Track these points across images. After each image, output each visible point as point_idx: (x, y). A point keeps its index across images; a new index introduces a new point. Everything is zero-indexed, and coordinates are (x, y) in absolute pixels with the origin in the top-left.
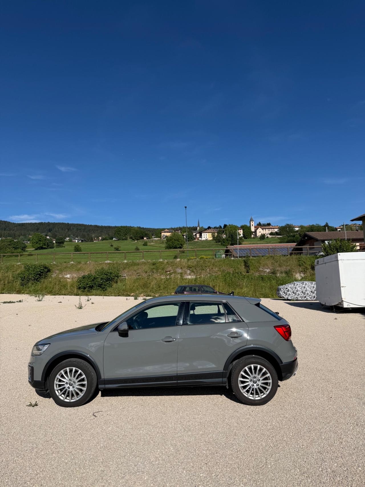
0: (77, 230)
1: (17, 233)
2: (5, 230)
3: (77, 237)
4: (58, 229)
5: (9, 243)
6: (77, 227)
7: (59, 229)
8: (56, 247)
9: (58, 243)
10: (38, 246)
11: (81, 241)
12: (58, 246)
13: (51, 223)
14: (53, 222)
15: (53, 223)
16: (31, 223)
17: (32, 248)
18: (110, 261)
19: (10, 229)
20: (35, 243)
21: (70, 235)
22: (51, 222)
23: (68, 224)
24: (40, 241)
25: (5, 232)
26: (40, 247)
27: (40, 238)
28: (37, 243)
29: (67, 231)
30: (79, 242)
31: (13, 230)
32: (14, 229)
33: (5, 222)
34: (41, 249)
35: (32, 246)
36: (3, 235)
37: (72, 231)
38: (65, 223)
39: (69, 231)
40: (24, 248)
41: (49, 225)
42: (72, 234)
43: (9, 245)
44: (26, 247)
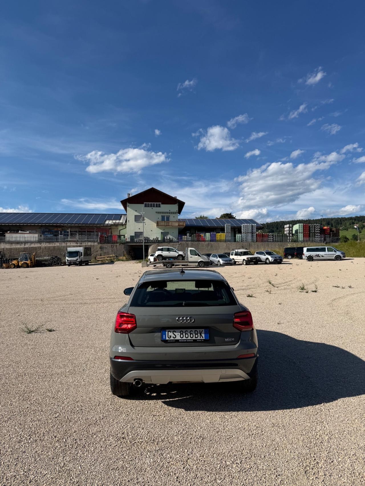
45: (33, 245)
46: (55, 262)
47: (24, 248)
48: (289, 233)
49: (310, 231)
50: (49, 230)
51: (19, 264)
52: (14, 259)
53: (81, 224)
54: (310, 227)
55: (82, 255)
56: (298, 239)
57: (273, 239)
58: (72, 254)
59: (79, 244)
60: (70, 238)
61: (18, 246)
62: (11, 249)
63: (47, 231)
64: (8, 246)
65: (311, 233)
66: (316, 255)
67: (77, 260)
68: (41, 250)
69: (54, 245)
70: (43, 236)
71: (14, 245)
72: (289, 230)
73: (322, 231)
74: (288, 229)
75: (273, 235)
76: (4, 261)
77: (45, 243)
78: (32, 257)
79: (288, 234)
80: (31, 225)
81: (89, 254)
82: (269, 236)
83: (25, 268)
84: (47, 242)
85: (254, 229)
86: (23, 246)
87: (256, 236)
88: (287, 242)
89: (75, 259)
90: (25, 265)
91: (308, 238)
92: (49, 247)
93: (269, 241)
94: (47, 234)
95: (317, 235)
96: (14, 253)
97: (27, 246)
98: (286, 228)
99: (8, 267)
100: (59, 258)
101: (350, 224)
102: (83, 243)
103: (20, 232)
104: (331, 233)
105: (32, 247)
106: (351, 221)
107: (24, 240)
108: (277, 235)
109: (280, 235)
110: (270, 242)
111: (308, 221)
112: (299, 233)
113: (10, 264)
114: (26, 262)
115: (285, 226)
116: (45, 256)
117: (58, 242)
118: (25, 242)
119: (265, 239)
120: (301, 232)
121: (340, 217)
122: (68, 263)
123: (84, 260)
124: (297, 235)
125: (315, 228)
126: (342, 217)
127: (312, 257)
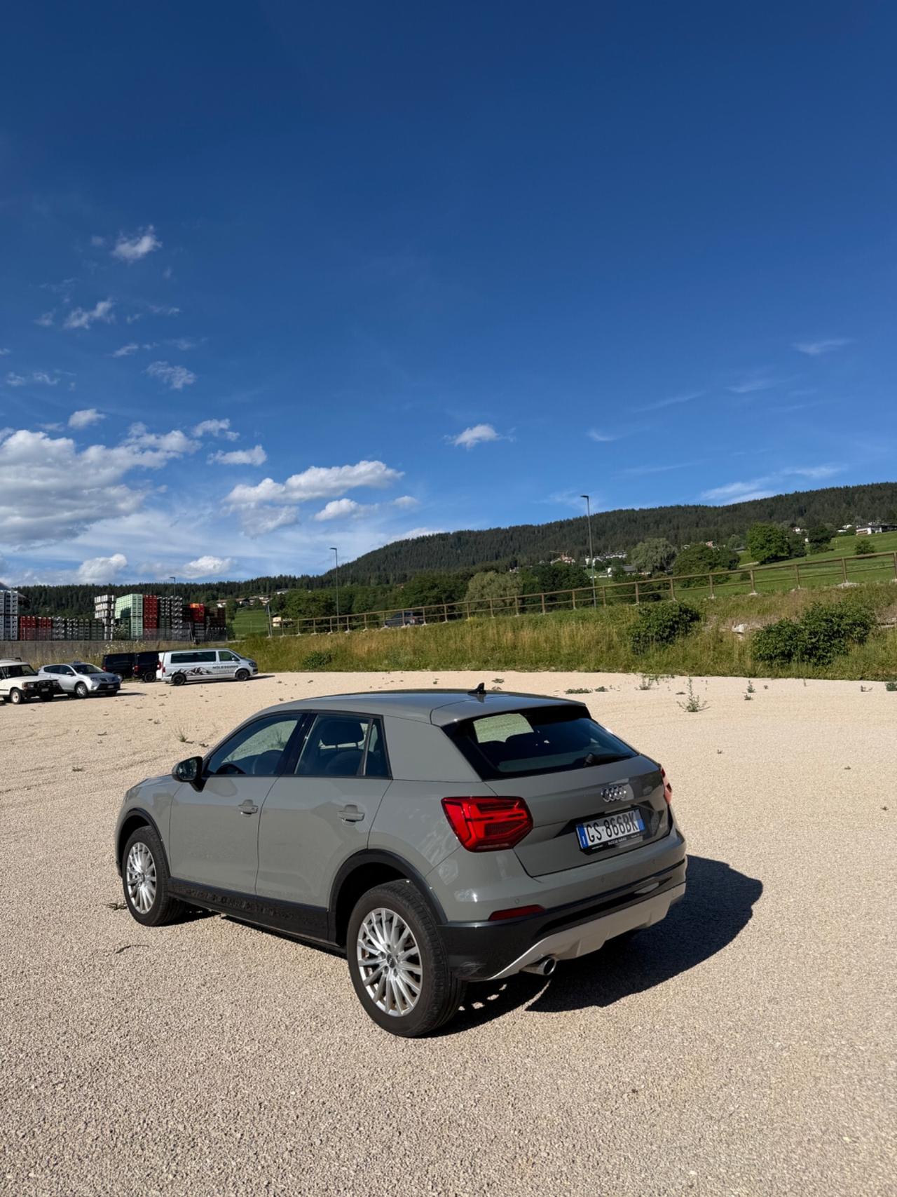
0: (873, 500)
1: (725, 529)
2: (697, 526)
3: (873, 519)
4: (821, 507)
5: (699, 556)
6: (871, 492)
7: (823, 506)
8: (811, 551)
9: (816, 541)
10: (766, 554)
11: (881, 530)
12: (817, 550)
13: (804, 494)
14: (808, 490)
15: (807, 492)
16: (755, 501)
17: (753, 562)
18: (851, 584)
19: (708, 523)
20: (759, 549)
21: (853, 516)
22: (801, 491)
23: (847, 488)
24: (769, 541)
25: (698, 531)
26: (771, 557)
27: (770, 536)
28: (762, 548)
29: (846, 508)
30: (876, 531)
31: (715, 524)
32: (718, 521)
33: (696, 508)
34: (773, 562)
35: (752, 556)
36: (693, 537)
37: (858, 506)
38: (837, 488)
39: (850, 506)
40: (733, 564)
41: (798, 500)
42: (858, 515)
43: (700, 559)
44: (739, 559)
48: (108, 618)
49: (159, 612)
54: (159, 604)
56: (130, 633)
57: (65, 634)
65: (163, 617)
66: (194, 671)
72: (109, 610)
73: (189, 614)
74: (105, 606)
75: (65, 622)
79: (105, 620)
82: (54, 625)
85: (11, 604)
87: (16, 624)
88: (103, 639)
91: (155, 630)
93: (55, 636)
95: (176, 624)
98: (99, 603)
101: (208, 600)
104: (208, 617)
106: (209, 592)
108: (78, 623)
109: (84, 622)
110: (58, 639)
111: (108, 589)
112: (134, 617)
115: (98, 599)
119: (43, 631)
120: (137, 614)
121: (185, 583)
124: (128, 621)
125: (171, 605)
126: (189, 582)
127: (184, 676)
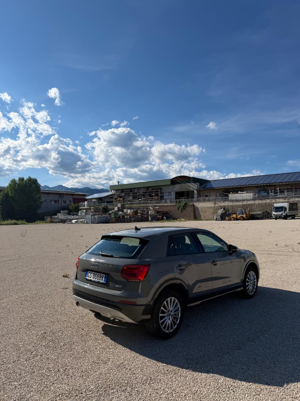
45: (249, 203)
46: (265, 216)
47: (243, 205)
50: (264, 189)
51: (237, 217)
52: (234, 214)
53: (291, 182)
55: (286, 210)
58: (278, 209)
59: (287, 200)
60: (279, 195)
61: (238, 203)
62: (233, 206)
63: (262, 190)
64: (230, 204)
67: (282, 214)
68: (256, 206)
69: (265, 202)
70: (257, 194)
71: (235, 202)
76: (227, 215)
77: (258, 200)
78: (247, 212)
80: (249, 187)
81: (295, 209)
83: (242, 220)
84: (260, 199)
86: (241, 203)
89: (280, 213)
90: (242, 218)
92: (262, 204)
94: (262, 193)
96: (235, 209)
97: (245, 203)
99: (230, 219)
100: (269, 213)
102: (290, 199)
103: (239, 192)
105: (248, 204)
107: (242, 198)
113: (231, 217)
114: (242, 215)
116: (258, 211)
117: (269, 199)
118: (243, 200)
122: (275, 217)
123: (289, 214)
